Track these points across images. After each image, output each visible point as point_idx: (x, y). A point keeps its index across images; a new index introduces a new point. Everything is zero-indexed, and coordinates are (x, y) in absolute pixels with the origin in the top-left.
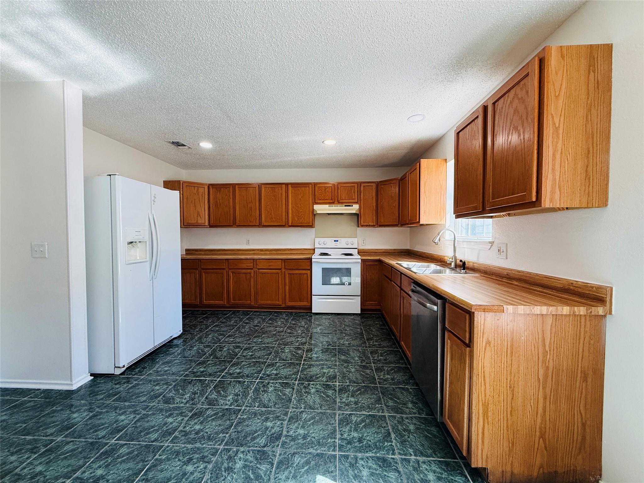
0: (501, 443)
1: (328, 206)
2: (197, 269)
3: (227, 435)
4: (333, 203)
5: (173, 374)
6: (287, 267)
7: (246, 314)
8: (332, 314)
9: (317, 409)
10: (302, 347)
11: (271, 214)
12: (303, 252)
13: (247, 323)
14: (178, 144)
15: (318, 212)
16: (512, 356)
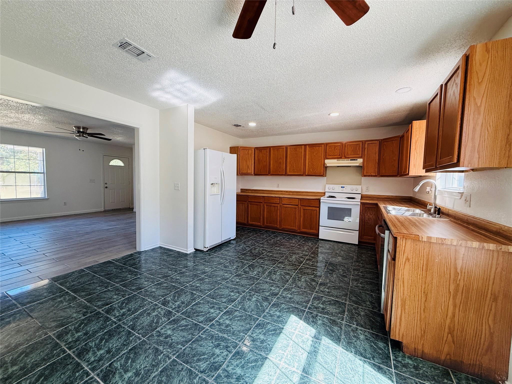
0: (415, 329)
1: (336, 160)
2: (246, 201)
3: (251, 287)
4: (341, 158)
5: (229, 256)
6: (302, 204)
7: (273, 233)
8: (334, 241)
9: (303, 289)
10: (304, 257)
11: (293, 167)
12: (316, 195)
13: (273, 238)
14: (237, 126)
15: (328, 165)
16: (427, 271)
